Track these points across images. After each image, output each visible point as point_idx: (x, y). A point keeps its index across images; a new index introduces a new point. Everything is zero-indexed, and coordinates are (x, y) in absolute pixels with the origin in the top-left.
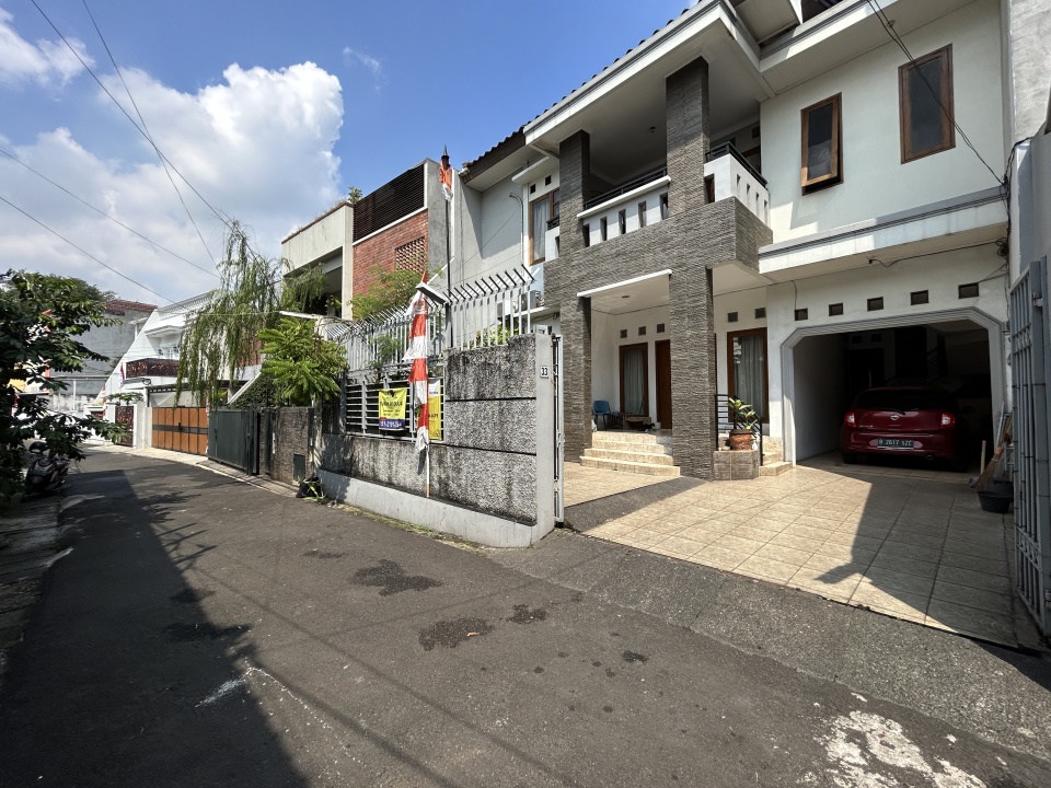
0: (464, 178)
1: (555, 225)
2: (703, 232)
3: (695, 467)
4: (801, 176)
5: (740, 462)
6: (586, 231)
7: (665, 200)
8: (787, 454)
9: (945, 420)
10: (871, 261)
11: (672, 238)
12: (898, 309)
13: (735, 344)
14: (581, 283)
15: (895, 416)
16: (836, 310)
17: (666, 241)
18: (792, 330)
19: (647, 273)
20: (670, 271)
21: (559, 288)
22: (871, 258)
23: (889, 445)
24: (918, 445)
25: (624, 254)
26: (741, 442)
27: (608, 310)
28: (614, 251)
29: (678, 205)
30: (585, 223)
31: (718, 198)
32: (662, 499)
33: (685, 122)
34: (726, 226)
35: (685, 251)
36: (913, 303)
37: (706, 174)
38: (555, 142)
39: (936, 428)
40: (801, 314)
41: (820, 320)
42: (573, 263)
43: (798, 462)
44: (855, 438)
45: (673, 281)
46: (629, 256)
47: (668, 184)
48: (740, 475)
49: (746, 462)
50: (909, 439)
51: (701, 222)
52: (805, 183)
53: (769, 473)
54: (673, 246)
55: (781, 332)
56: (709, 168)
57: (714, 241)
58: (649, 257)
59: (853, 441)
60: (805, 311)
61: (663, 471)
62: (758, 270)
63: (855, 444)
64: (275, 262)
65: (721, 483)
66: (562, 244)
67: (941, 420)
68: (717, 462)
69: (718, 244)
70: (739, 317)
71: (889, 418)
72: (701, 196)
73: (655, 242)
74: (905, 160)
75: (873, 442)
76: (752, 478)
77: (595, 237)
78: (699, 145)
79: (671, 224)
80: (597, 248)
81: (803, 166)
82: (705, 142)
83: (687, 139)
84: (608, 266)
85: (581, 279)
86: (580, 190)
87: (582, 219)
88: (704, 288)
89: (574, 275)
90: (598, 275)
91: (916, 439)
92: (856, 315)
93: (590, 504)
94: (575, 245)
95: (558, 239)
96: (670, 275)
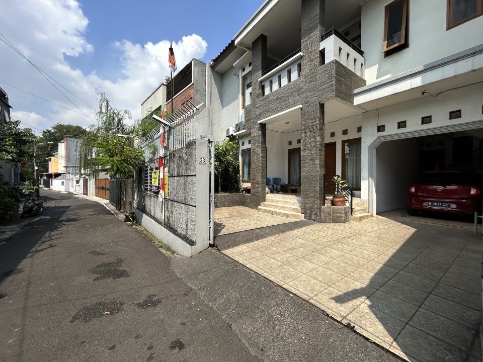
0: (212, 67)
1: (250, 86)
2: (318, 83)
3: (312, 215)
4: (383, 46)
5: (337, 213)
6: (263, 88)
7: (299, 66)
8: (370, 208)
9: (473, 192)
10: (423, 93)
11: (302, 88)
12: (441, 122)
13: (346, 147)
14: (260, 116)
15: (440, 188)
16: (402, 125)
17: (300, 89)
18: (375, 138)
19: (290, 108)
20: (301, 106)
21: (250, 119)
22: (423, 91)
23: (435, 206)
24: (454, 206)
25: (280, 98)
26: (339, 201)
27: (281, 130)
28: (275, 97)
29: (306, 69)
30: (263, 84)
31: (327, 61)
32: (283, 232)
33: (311, 20)
34: (330, 77)
35: (309, 94)
36: (451, 118)
37: (321, 49)
38: (250, 43)
39: (467, 196)
40: (381, 129)
41: (392, 131)
42: (257, 106)
43: (378, 214)
44: (415, 201)
45: (303, 112)
46: (282, 100)
47: (301, 57)
48: (336, 220)
49: (340, 213)
50: (447, 202)
51: (317, 77)
52: (385, 49)
53: (355, 219)
54: (303, 92)
55: (369, 139)
56: (323, 45)
57: (324, 87)
58: (291, 100)
59: (414, 202)
60: (384, 126)
61: (294, 216)
62: (353, 104)
63: (414, 204)
64: (123, 112)
65: (325, 224)
66: (253, 96)
67: (470, 191)
68: (324, 212)
69: (325, 89)
70: (348, 132)
71: (436, 190)
72: (317, 61)
73: (295, 91)
74: (449, 27)
75: (424, 204)
76: (344, 222)
77: (267, 91)
78: (317, 32)
79: (302, 79)
80: (268, 96)
81: (384, 41)
82: (321, 30)
83: (311, 30)
84: (272, 106)
85: (260, 114)
86: (261, 66)
87: (261, 82)
88: (318, 114)
89: (258, 112)
90: (268, 111)
91: (452, 203)
92: (414, 127)
93: (236, 234)
94: (258, 96)
95: (251, 93)
96: (301, 108)
